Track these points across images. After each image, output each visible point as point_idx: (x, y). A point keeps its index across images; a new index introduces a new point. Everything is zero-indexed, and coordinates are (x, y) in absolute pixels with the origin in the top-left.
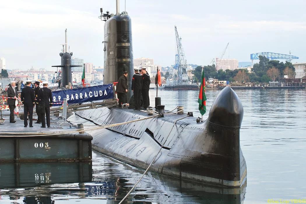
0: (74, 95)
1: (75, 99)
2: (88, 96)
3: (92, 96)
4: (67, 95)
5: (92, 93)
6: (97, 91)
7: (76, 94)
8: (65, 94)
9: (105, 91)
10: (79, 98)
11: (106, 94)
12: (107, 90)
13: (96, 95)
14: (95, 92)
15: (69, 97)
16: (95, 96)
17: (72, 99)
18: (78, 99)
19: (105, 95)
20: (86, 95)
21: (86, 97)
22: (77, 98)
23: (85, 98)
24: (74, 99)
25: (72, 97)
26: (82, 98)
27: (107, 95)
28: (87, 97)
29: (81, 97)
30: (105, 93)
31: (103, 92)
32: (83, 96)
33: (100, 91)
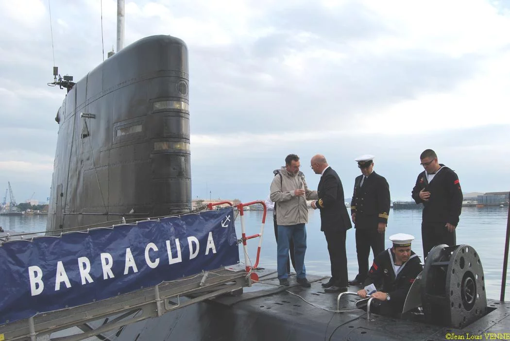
0: (71, 267)
1: (75, 281)
2: (140, 262)
3: (158, 261)
4: (32, 269)
5: (156, 249)
6: (177, 241)
7: (82, 260)
8: (19, 263)
9: (210, 238)
10: (98, 276)
11: (211, 250)
12: (218, 232)
13: (175, 256)
14: (168, 242)
15: (44, 279)
16: (172, 261)
17: (57, 288)
18: (91, 280)
19: (207, 253)
20: (130, 261)
21: (131, 268)
22: (85, 275)
23: (126, 272)
24: (68, 285)
25: (62, 277)
26: (112, 276)
27: (214, 251)
28: (135, 270)
29: (107, 271)
30: (211, 245)
31: (203, 242)
32: (118, 266)
33: (191, 239)
